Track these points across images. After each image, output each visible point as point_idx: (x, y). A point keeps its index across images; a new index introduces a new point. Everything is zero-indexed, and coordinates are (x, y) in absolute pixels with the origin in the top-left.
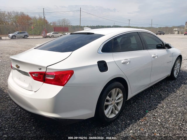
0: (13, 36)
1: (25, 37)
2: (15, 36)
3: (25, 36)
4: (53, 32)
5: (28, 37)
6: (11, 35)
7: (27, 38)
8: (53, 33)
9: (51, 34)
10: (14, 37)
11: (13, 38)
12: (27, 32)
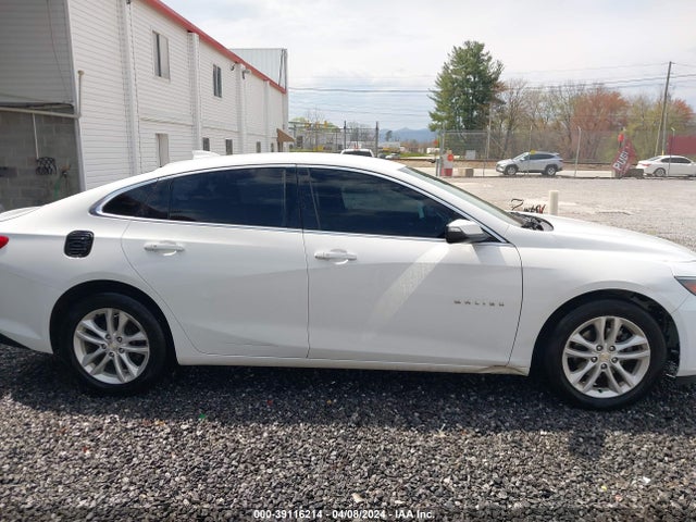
0: (508, 167)
1: (548, 172)
2: (515, 167)
3: (548, 167)
4: (663, 157)
5: (557, 173)
6: (504, 163)
7: (554, 176)
8: (663, 161)
9: (653, 163)
10: (511, 171)
11: (509, 172)
12: (560, 156)
